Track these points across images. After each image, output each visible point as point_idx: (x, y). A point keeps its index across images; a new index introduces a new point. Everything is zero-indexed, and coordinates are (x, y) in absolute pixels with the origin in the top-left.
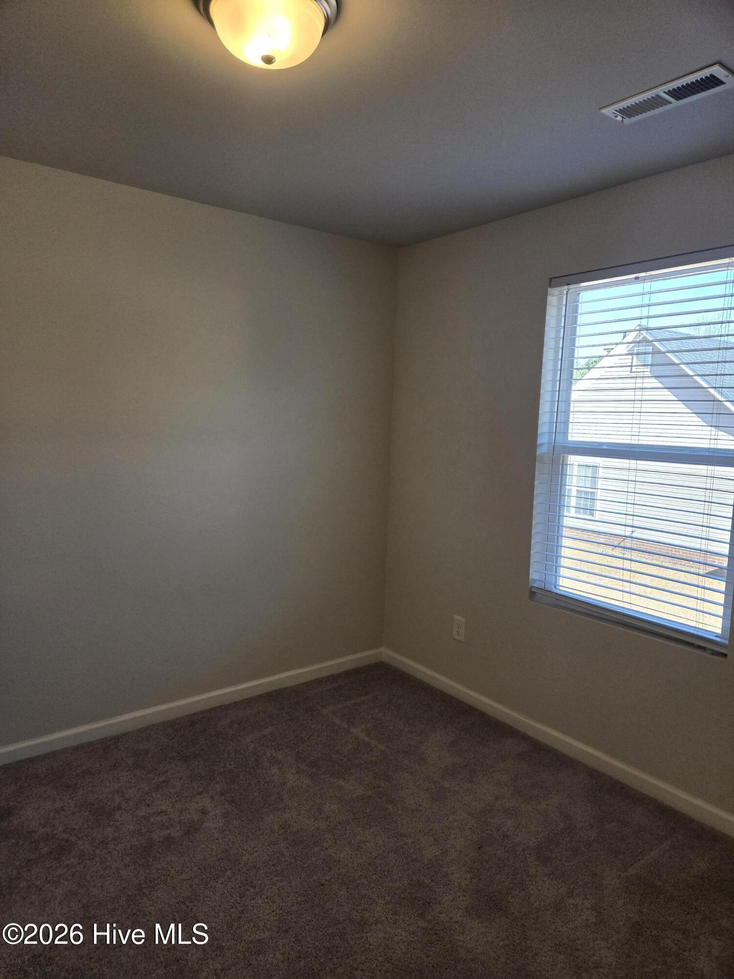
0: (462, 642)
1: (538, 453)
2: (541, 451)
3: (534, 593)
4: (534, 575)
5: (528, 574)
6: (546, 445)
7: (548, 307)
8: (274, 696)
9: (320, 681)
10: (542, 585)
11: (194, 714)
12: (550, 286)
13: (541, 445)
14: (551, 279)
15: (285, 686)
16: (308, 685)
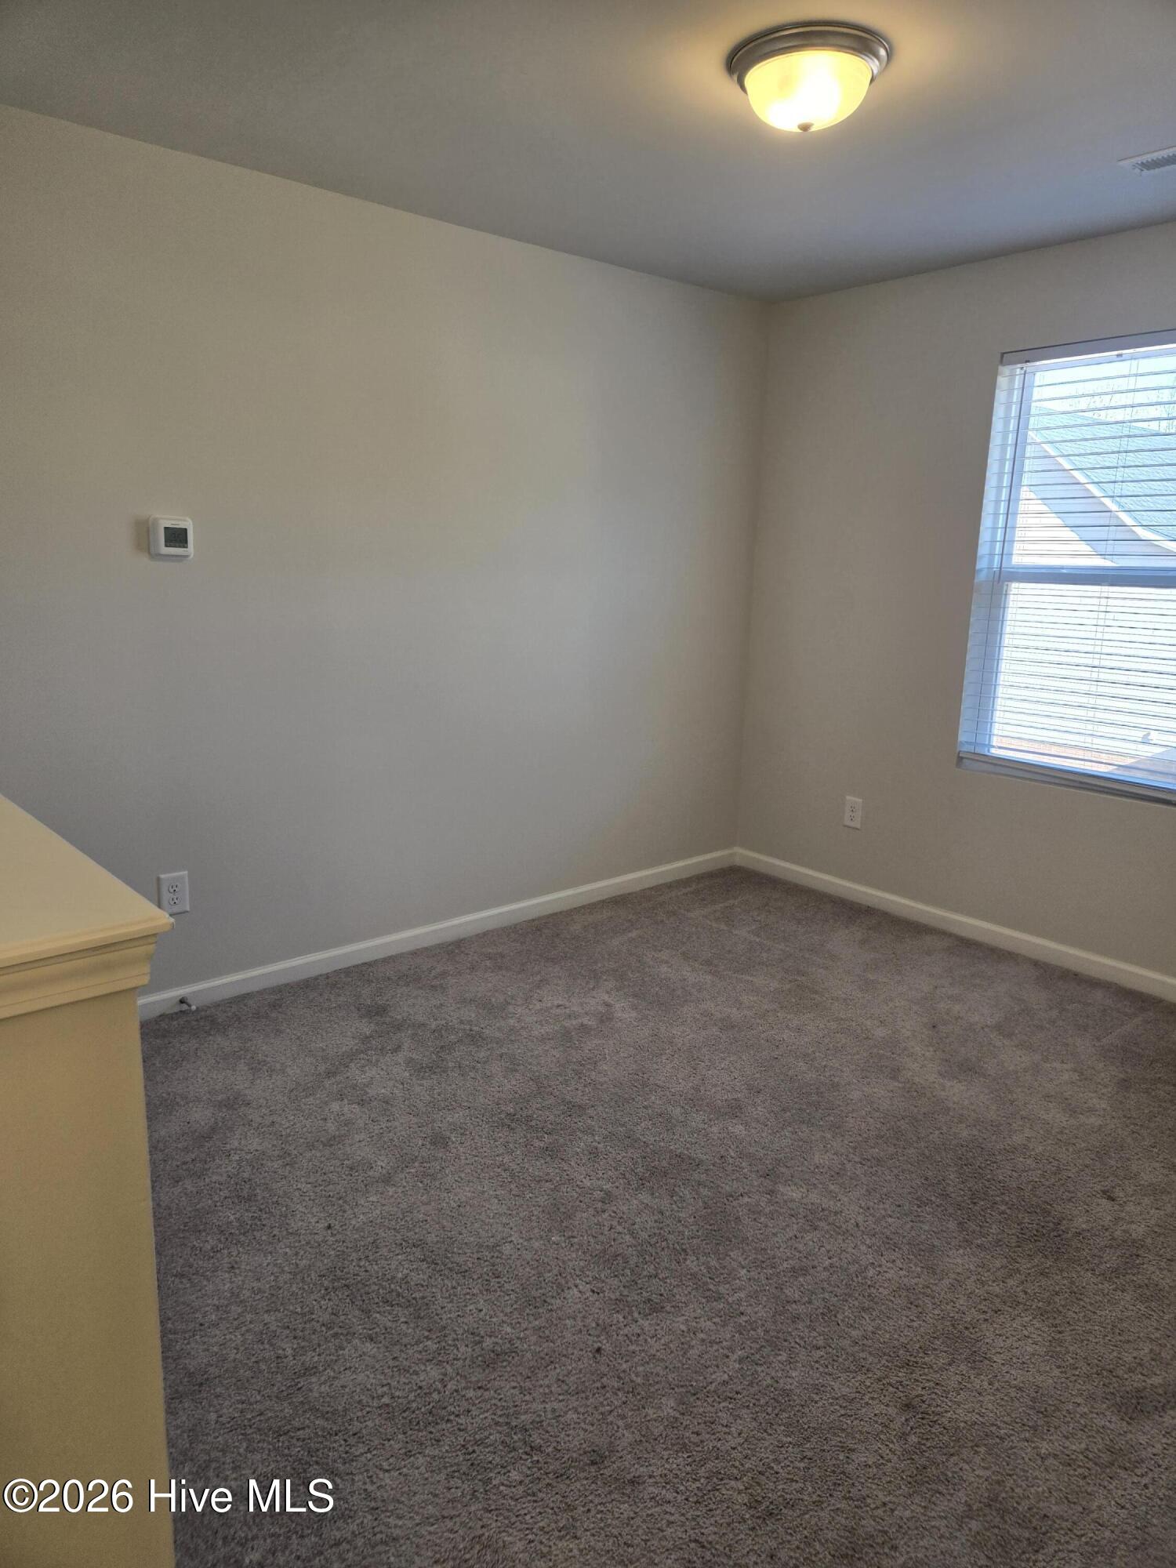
0: (857, 829)
1: (976, 581)
2: (981, 577)
3: (962, 758)
4: (962, 737)
5: (956, 735)
6: (986, 570)
7: (997, 391)
8: (619, 901)
9: (670, 886)
10: (971, 749)
11: (533, 920)
12: (1002, 362)
13: (981, 570)
14: (1003, 354)
15: (630, 891)
16: (657, 888)
